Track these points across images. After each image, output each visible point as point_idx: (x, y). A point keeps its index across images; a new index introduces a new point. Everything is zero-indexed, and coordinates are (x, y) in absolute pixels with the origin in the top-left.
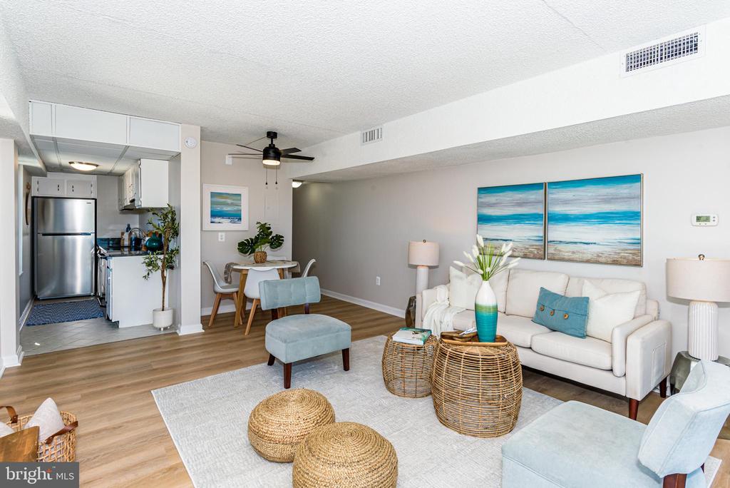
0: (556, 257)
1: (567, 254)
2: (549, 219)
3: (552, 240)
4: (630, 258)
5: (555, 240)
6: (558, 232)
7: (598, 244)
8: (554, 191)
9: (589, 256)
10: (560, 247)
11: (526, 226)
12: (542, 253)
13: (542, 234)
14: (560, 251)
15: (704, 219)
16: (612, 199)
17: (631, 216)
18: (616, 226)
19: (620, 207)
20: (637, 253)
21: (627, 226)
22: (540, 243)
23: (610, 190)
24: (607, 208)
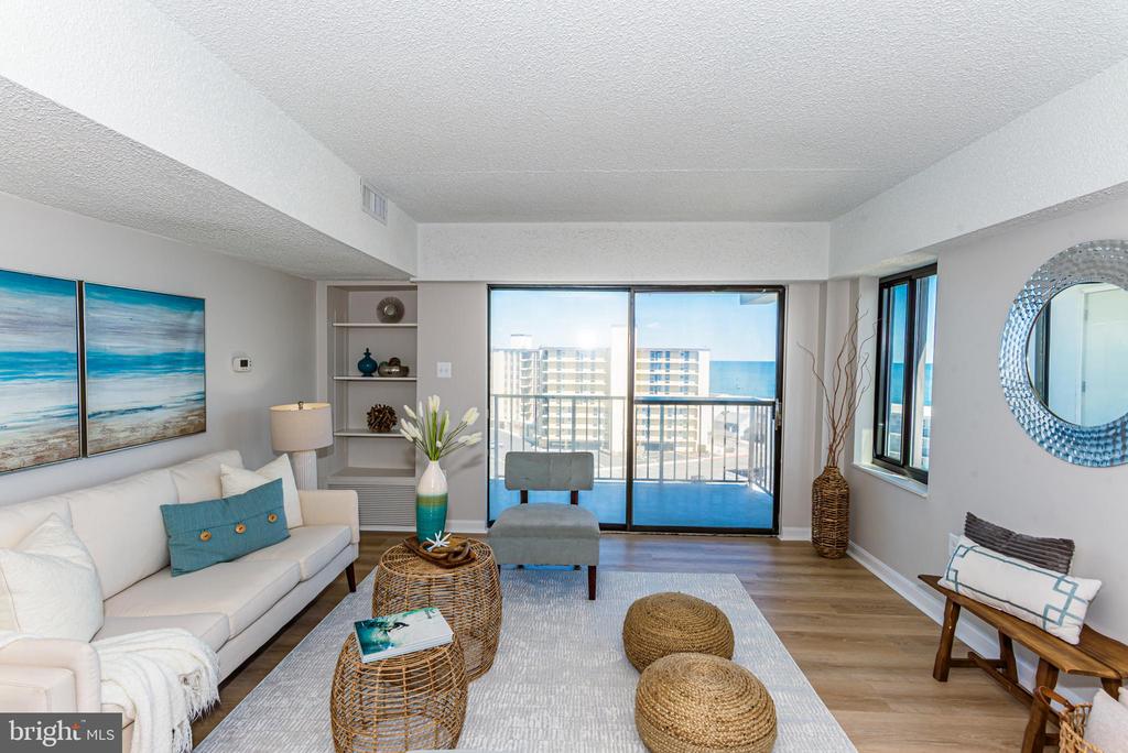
0: (106, 445)
1: (122, 435)
3: (96, 410)
4: (197, 422)
5: (103, 410)
6: (108, 393)
7: (165, 408)
8: (97, 303)
9: (152, 432)
10: (111, 423)
12: (76, 443)
13: (74, 401)
14: (111, 431)
15: (244, 363)
16: (178, 332)
17: (198, 360)
18: (183, 376)
19: (189, 346)
20: (203, 413)
21: (193, 376)
22: (75, 422)
23: (174, 317)
24: (173, 346)
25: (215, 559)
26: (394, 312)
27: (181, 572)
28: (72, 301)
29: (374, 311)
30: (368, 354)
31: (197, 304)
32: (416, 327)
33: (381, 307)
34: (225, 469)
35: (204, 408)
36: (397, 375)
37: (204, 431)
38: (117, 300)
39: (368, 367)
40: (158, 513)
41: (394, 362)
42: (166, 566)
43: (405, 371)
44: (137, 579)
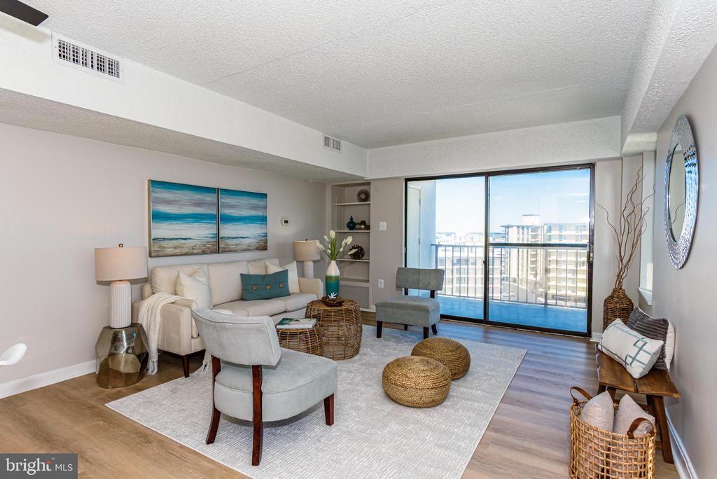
0: (226, 250)
1: (232, 247)
2: (220, 219)
3: (223, 236)
4: (263, 245)
5: (225, 236)
7: (250, 238)
8: (224, 196)
11: (203, 225)
12: (216, 248)
13: (215, 232)
15: (286, 222)
16: (255, 207)
17: (263, 219)
18: (257, 225)
19: (259, 213)
20: (266, 242)
21: (262, 226)
22: (215, 240)
23: (254, 201)
24: (253, 213)
25: (257, 298)
26: (365, 197)
27: (246, 300)
28: (215, 195)
29: (356, 197)
30: (352, 219)
31: (265, 196)
32: (370, 204)
33: (359, 195)
34: (267, 263)
35: (266, 240)
36: (364, 229)
37: (266, 249)
38: (232, 195)
39: (352, 225)
40: (239, 276)
41: (363, 223)
42: (242, 299)
43: (368, 227)
44: (230, 300)
